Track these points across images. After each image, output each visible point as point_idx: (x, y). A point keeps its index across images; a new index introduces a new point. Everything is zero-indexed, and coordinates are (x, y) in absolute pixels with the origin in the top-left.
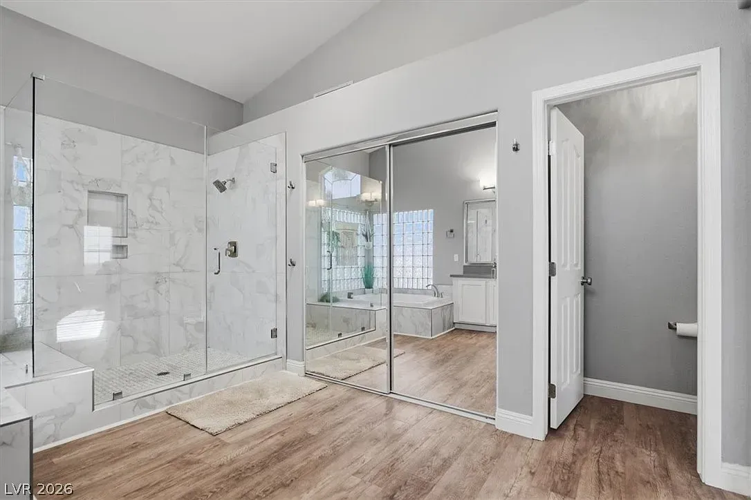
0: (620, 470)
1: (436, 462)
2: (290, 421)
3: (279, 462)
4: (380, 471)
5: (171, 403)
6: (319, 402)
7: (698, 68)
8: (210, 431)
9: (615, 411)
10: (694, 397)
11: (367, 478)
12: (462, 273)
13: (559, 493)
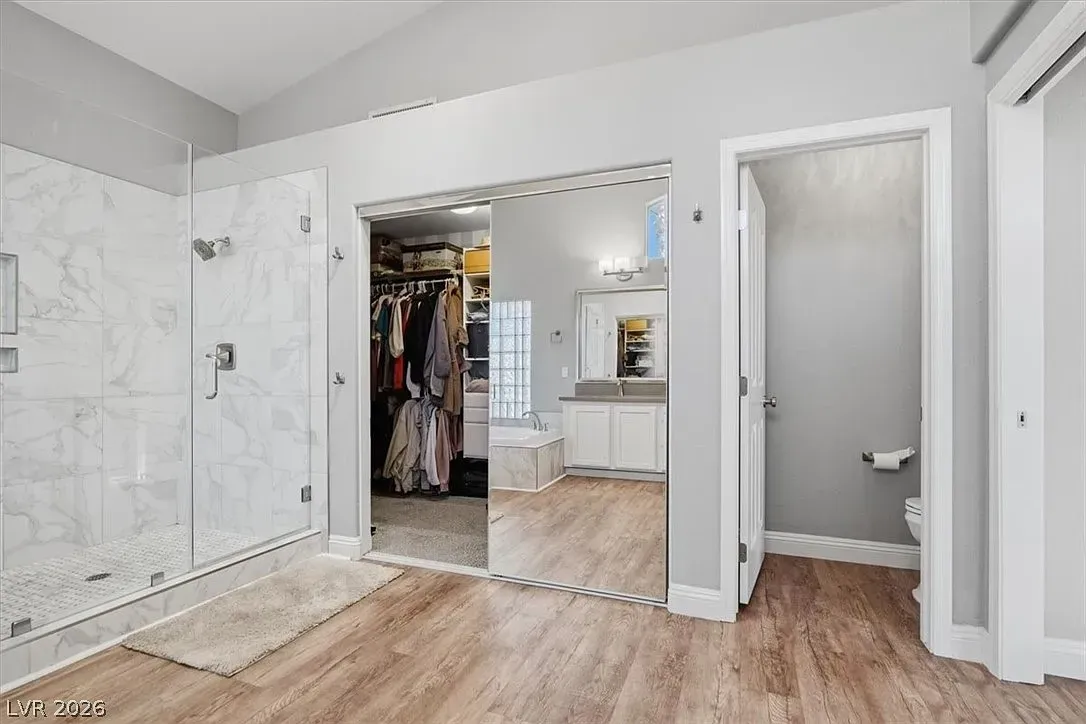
0: (839, 650)
1: (604, 672)
2: (359, 635)
3: (361, 705)
4: (528, 698)
5: (129, 629)
6: (398, 599)
7: (926, 131)
8: (220, 670)
9: (805, 572)
10: (918, 548)
11: (513, 711)
12: (573, 394)
13: (778, 693)
